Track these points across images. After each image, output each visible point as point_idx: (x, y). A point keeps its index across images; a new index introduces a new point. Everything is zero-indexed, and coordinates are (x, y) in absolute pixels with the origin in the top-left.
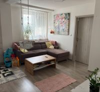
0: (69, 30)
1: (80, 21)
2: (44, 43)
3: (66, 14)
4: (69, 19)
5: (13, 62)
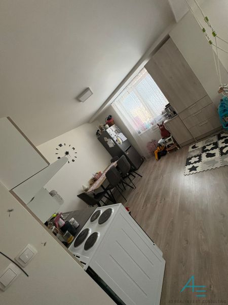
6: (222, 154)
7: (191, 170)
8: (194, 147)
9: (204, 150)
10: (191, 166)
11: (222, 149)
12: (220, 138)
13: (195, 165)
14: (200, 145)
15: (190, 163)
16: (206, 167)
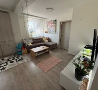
0: (56, 30)
1: (63, 24)
2: (42, 39)
3: (54, 21)
4: (56, 24)
5: (23, 52)
6: (17, 61)
7: (2, 70)
8: (3, 59)
9: (8, 60)
10: (2, 68)
11: (16, 60)
12: (15, 56)
13: (4, 67)
14: (6, 58)
15: (1, 67)
16: (11, 67)
